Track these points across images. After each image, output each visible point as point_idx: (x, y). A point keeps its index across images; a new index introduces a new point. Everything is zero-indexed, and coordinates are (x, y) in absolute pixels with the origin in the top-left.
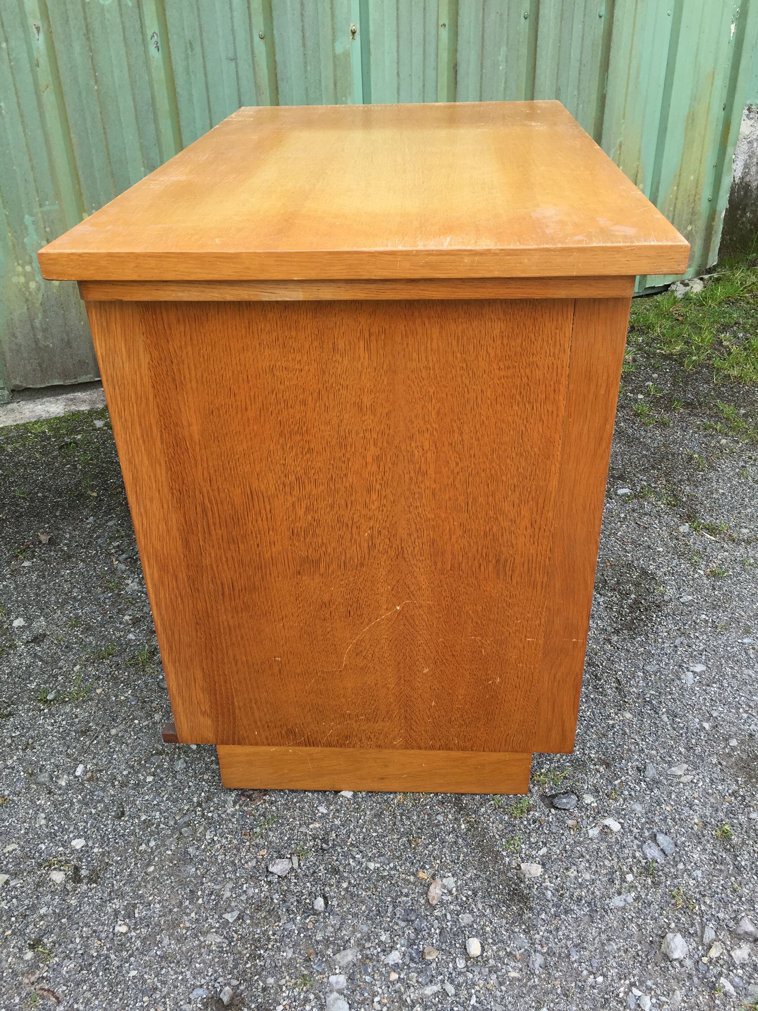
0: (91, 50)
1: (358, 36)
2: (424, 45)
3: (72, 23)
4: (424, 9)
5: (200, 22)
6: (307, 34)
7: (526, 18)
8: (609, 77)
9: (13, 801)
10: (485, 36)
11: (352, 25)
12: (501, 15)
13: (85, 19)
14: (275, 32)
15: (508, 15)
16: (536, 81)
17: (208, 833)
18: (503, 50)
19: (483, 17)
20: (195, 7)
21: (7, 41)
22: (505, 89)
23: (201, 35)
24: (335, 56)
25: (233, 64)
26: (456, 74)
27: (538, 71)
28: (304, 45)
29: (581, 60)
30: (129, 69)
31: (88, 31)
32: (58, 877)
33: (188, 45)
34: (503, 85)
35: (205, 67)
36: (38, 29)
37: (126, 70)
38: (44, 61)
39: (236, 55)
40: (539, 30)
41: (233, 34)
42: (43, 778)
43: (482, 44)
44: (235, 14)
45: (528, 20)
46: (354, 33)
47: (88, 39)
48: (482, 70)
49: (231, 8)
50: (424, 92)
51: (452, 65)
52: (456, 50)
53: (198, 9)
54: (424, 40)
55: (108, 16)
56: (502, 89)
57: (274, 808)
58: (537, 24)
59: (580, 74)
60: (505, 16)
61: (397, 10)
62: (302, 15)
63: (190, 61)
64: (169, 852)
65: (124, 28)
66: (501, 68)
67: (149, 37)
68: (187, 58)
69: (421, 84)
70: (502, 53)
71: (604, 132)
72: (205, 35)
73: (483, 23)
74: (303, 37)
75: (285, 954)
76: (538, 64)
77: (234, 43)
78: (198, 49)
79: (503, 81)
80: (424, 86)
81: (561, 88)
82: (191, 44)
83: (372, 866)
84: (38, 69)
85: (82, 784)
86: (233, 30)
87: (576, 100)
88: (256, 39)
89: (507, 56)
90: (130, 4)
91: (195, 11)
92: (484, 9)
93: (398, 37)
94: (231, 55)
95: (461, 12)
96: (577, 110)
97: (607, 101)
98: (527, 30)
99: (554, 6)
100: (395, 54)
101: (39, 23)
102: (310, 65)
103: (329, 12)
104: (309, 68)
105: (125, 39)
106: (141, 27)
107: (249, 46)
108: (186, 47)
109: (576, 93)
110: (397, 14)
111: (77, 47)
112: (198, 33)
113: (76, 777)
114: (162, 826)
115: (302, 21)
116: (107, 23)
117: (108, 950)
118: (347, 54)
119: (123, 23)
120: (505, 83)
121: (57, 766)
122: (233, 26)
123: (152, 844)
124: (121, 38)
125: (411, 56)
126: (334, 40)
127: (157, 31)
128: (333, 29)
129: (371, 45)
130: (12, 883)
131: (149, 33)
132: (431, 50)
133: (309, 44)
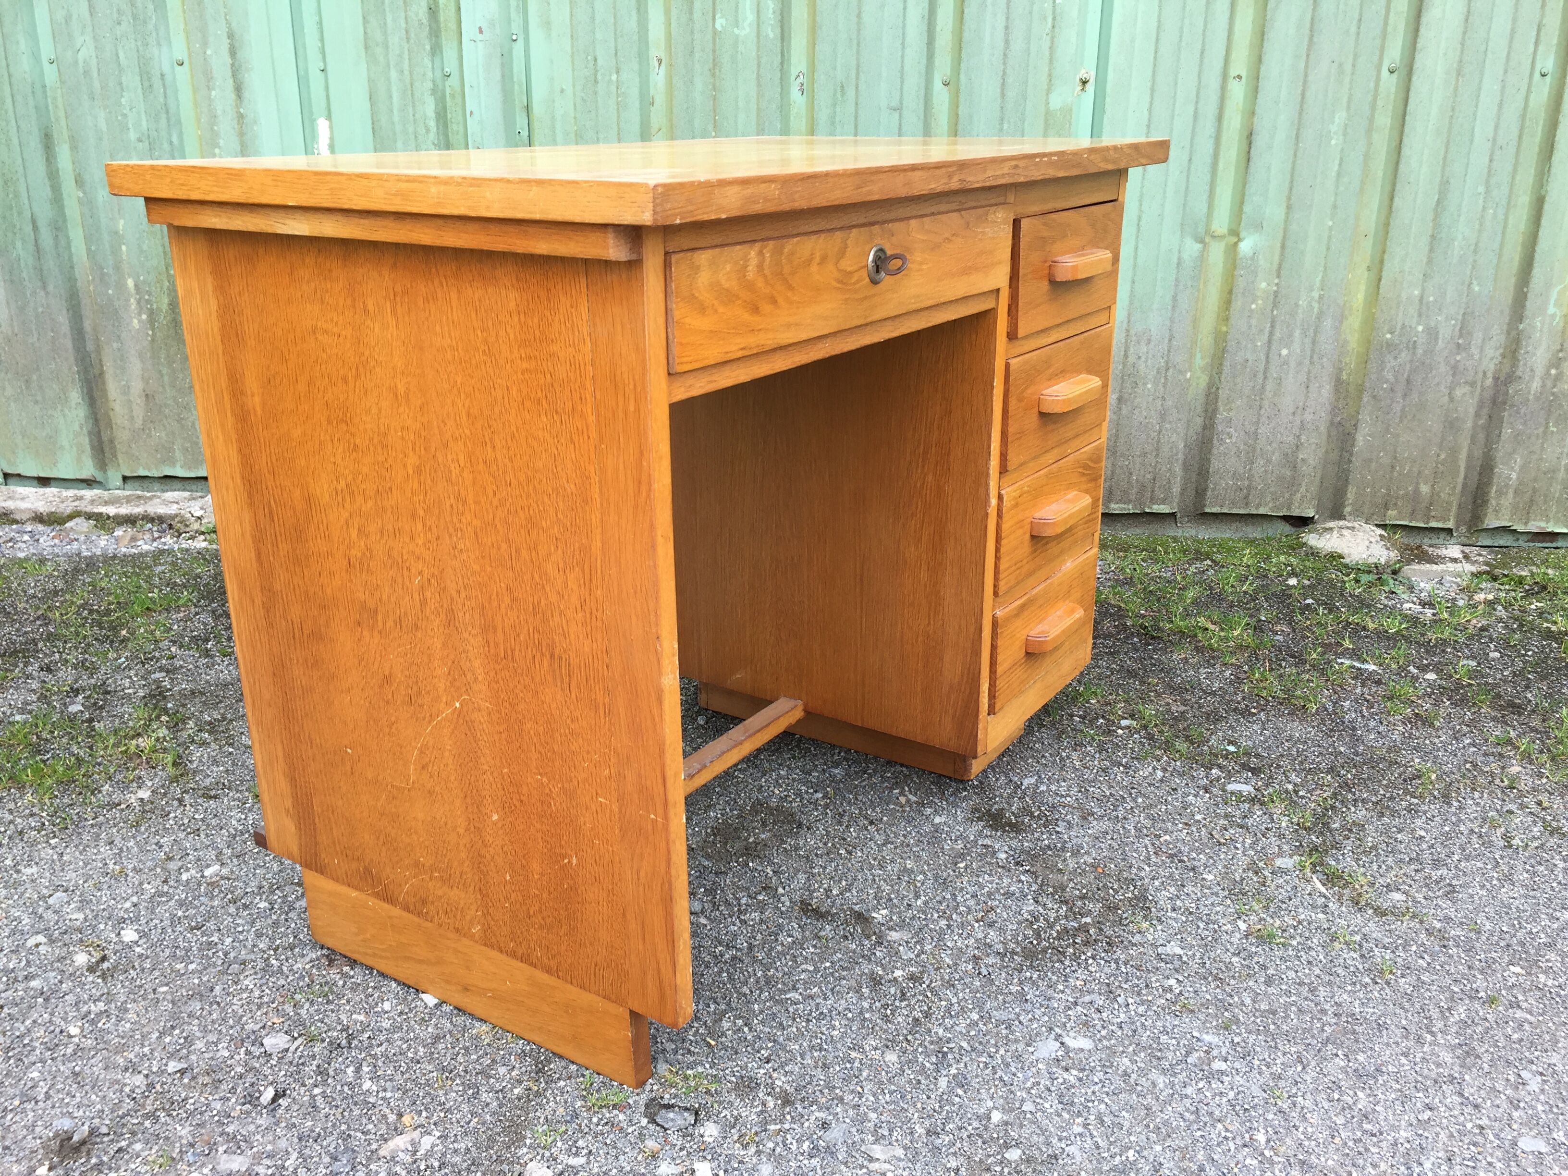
0: (714, 88)
1: (1090, 87)
2: (1197, 102)
3: (697, 55)
4: (1202, 53)
5: (858, 59)
6: (1010, 80)
7: (1392, 72)
8: (1553, 170)
9: (127, 875)
10: (1308, 94)
11: (1083, 71)
12: (1341, 65)
13: (714, 51)
14: (962, 76)
15: (1354, 66)
16: (1402, 166)
17: (250, 978)
18: (1340, 117)
19: (1306, 67)
20: (855, 42)
21: (618, 72)
22: (1339, 174)
23: (857, 78)
24: (1048, 112)
25: (896, 115)
26: (1250, 148)
27: (1405, 151)
28: (1003, 95)
29: (1494, 140)
30: (758, 115)
31: (714, 65)
32: (81, 959)
33: (839, 89)
34: (1336, 168)
35: (856, 118)
36: (660, 61)
37: (754, 113)
38: (660, 99)
39: (901, 104)
40: (1412, 89)
41: (902, 78)
42: (173, 866)
43: (1301, 106)
44: (908, 51)
45: (1395, 75)
46: (1084, 82)
47: (713, 75)
48: (1297, 144)
49: (903, 44)
50: (1189, 169)
51: (1246, 134)
52: (1253, 113)
53: (858, 44)
54: (1198, 96)
55: (741, 48)
56: (1334, 174)
57: (341, 983)
58: (1410, 80)
59: (1491, 161)
60: (1348, 68)
61: (1156, 52)
62: (1005, 55)
63: (838, 109)
64: (196, 981)
65: (759, 65)
66: (1333, 142)
67: (793, 77)
68: (834, 105)
69: (1186, 158)
70: (1337, 120)
71: (1537, 256)
72: (862, 76)
73: (1306, 75)
74: (1003, 84)
75: (179, 1128)
76: (1405, 140)
77: (901, 89)
78: (851, 92)
79: (1337, 162)
80: (1190, 160)
81: (1451, 181)
82: (842, 87)
83: (367, 1085)
84: (652, 109)
85: (199, 884)
86: (902, 72)
87: (1481, 201)
88: (938, 85)
89: (1346, 125)
90: (771, 35)
91: (855, 47)
92: (1308, 56)
93: (1153, 90)
94: (895, 103)
95: (1266, 58)
96: (1482, 216)
97: (1547, 207)
98: (1393, 90)
99: (1445, 54)
100: (1146, 113)
101: (662, 55)
102: (1009, 122)
103: (1047, 53)
104: (1005, 126)
105: (758, 77)
106: (782, 63)
107: (922, 92)
108: (835, 91)
109: (1481, 189)
110: (1155, 58)
111: (699, 84)
112: (853, 75)
113: (202, 876)
114: (220, 954)
115: (1004, 64)
116: (739, 56)
117: (41, 1044)
118: (1068, 111)
119: (758, 57)
120: (1340, 164)
121: (199, 860)
122: (902, 67)
123: (192, 967)
124: (754, 76)
125: (1172, 118)
126: (1049, 91)
127: (804, 71)
128: (1050, 75)
129: (1108, 100)
130: (41, 947)
131: (794, 72)
132: (1209, 109)
133: (1011, 94)
